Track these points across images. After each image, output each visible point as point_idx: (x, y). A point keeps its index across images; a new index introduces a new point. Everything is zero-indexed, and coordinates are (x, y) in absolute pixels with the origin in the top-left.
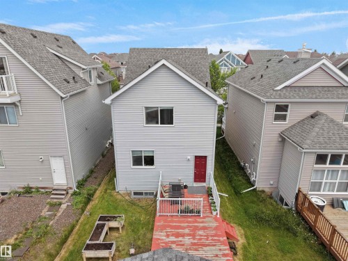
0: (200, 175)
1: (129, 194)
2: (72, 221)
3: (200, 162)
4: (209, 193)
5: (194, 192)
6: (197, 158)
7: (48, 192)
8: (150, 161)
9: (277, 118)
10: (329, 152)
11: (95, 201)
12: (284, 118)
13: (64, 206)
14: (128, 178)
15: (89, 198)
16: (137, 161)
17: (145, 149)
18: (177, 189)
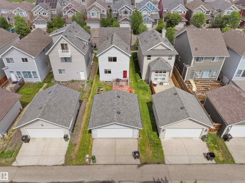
0: (125, 76)
1: (104, 82)
2: (89, 89)
3: (125, 72)
4: (127, 81)
5: (123, 81)
6: (124, 71)
7: (79, 81)
8: (110, 72)
9: (148, 59)
10: (159, 69)
11: (94, 84)
12: (150, 59)
13: (86, 85)
14: (104, 77)
15: (92, 83)
16: (106, 72)
17: (108, 68)
18: (118, 80)
